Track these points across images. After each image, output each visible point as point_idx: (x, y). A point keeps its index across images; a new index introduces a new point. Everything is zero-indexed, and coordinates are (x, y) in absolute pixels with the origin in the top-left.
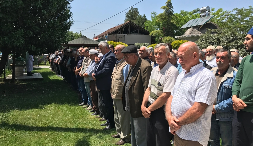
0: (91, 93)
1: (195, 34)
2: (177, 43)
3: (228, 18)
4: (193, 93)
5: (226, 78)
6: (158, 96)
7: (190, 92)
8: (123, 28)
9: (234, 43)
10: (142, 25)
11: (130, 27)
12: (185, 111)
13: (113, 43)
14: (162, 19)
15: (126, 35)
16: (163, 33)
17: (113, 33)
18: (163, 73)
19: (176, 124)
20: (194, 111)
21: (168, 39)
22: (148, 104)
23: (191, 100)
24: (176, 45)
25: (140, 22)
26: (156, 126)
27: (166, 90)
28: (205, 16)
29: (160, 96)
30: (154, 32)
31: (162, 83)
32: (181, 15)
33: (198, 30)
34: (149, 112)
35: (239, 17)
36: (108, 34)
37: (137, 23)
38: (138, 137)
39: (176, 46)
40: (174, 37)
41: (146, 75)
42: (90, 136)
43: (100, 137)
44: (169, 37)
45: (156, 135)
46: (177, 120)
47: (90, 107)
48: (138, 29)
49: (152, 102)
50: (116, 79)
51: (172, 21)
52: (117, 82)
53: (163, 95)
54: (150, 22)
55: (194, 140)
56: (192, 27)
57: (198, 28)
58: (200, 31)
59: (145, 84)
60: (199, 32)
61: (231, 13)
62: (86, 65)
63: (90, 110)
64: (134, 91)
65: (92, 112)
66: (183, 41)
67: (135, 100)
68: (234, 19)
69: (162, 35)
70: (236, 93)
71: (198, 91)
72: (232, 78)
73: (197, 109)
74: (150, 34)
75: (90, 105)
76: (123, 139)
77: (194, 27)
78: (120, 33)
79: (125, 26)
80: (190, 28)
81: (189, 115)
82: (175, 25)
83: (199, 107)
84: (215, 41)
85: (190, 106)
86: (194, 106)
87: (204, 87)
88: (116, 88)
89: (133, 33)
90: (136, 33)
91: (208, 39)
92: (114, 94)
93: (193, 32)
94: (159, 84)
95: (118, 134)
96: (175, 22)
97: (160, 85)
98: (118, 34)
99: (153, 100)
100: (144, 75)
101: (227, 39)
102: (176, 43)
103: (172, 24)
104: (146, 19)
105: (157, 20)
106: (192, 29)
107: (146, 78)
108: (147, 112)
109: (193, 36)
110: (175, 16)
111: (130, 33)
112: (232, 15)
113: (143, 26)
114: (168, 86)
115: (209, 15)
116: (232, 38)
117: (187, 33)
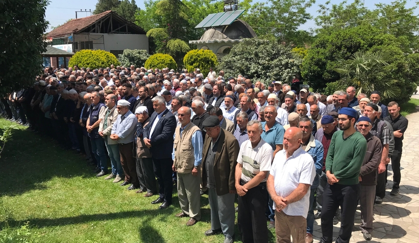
0: (121, 160)
1: (218, 38)
2: (196, 54)
3: (261, 13)
4: (297, 175)
5: (310, 148)
6: (255, 175)
7: (295, 175)
8: (99, 22)
9: (277, 61)
10: (130, 17)
11: (111, 21)
12: (291, 191)
13: (91, 53)
14: (165, 9)
15: (105, 35)
16: (169, 33)
17: (83, 32)
18: (257, 151)
19: (283, 203)
20: (301, 191)
21: (177, 44)
22: (242, 182)
23: (296, 181)
24: (194, 57)
25: (127, 12)
26: (252, 202)
27: (263, 168)
28: (231, 10)
29: (258, 175)
30: (154, 31)
31: (258, 162)
32: (193, 3)
33: (222, 32)
34: (247, 190)
35: (275, 11)
36: (74, 33)
37: (122, 12)
38: (222, 215)
39: (194, 59)
40: (187, 42)
41: (233, 149)
42: (149, 219)
43: (163, 220)
44: (178, 40)
45: (253, 211)
46: (285, 200)
47: (118, 178)
48: (126, 25)
49: (247, 180)
50: (184, 150)
51: (181, 14)
52: (185, 153)
53: (261, 174)
54: (143, 13)
55: (299, 215)
56: (214, 27)
57: (222, 30)
58: (224, 33)
59: (232, 159)
60: (224, 35)
61: (265, 5)
62: (111, 121)
63: (119, 181)
64: (220, 167)
65: (125, 185)
66: (203, 51)
67: (221, 176)
68: (269, 14)
69: (167, 36)
70: (329, 169)
71: (302, 173)
72: (314, 147)
73: (303, 190)
74: (148, 35)
75: (118, 175)
76: (194, 218)
77: (216, 28)
78: (94, 31)
79: (103, 20)
80: (210, 27)
81: (296, 195)
82: (186, 21)
83: (304, 188)
84: (253, 56)
85: (295, 187)
86: (299, 187)
87: (307, 170)
88: (185, 161)
89: (117, 32)
90: (123, 31)
91: (243, 54)
92: (181, 168)
93: (215, 35)
94: (255, 162)
95: (183, 212)
96: (186, 17)
97: (257, 164)
98: (91, 34)
99: (249, 178)
100: (230, 149)
101: (268, 55)
102: (194, 54)
103: (182, 19)
104: (136, 7)
105: (158, 12)
106: (214, 30)
107: (234, 153)
108: (244, 191)
109: (216, 42)
110: (186, 6)
111: (112, 31)
112: (266, 8)
113: (132, 18)
114: (265, 164)
115: (236, 8)
116: (274, 52)
117: (207, 37)
